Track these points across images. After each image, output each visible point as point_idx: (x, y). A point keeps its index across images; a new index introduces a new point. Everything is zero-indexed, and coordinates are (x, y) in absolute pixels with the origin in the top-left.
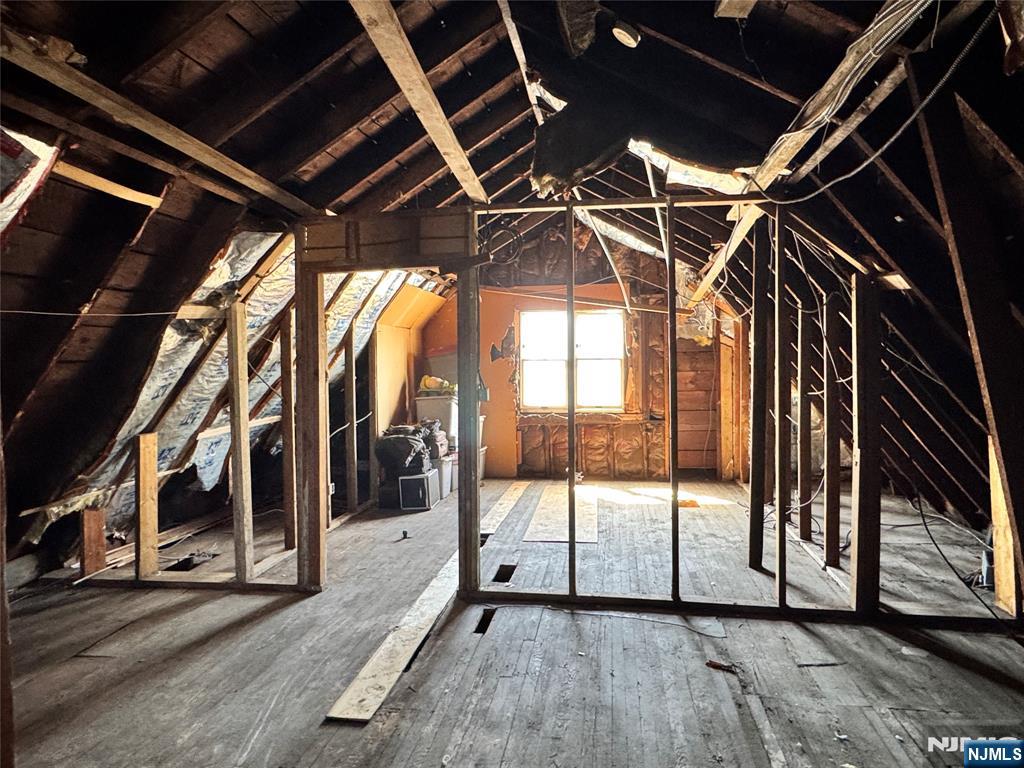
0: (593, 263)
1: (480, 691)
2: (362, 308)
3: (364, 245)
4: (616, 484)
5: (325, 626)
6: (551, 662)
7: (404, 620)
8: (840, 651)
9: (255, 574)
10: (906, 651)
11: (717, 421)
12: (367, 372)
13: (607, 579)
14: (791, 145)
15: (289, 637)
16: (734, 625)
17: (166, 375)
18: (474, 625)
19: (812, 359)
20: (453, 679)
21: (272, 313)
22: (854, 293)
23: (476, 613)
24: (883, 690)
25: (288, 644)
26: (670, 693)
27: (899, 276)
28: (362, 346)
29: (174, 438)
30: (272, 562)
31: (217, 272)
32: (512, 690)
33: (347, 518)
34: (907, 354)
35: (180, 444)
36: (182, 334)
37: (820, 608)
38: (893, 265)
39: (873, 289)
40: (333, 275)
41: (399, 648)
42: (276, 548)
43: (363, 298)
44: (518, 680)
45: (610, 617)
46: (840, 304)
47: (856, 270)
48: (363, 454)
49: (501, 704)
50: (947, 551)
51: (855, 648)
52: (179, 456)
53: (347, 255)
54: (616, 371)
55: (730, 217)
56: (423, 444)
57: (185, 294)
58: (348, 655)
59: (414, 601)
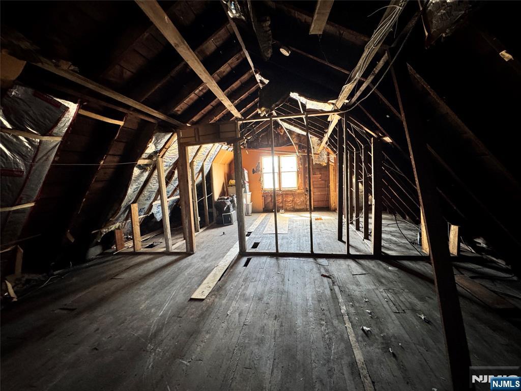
0: (286, 139)
1: (243, 287)
2: (206, 157)
3: (202, 136)
4: (295, 213)
5: (194, 266)
6: (268, 276)
7: (220, 263)
8: (367, 269)
9: (173, 248)
10: (390, 268)
11: (329, 191)
12: (210, 180)
13: (289, 246)
14: (347, 90)
15: (181, 270)
16: (331, 261)
17: (137, 184)
18: (243, 265)
19: (359, 168)
20: (234, 283)
21: (174, 161)
22: (372, 144)
23: (245, 259)
24: (382, 283)
25: (181, 272)
26: (307, 286)
27: (388, 138)
28: (208, 171)
29: (145, 204)
30: (178, 244)
31: (150, 147)
32: (254, 286)
33: (205, 228)
34: (392, 166)
35: (147, 207)
36: (141, 169)
37: (361, 254)
38: (386, 134)
39: (379, 143)
40: (194, 146)
41: (217, 273)
42: (181, 239)
43: (206, 155)
44: (256, 283)
45: (289, 259)
46: (368, 149)
47: (373, 136)
48: (210, 206)
49: (250, 292)
50: (405, 232)
51: (373, 268)
52: (147, 210)
53: (195, 139)
54: (294, 176)
55: (329, 119)
56: (230, 203)
57: (139, 156)
58: (201, 276)
59: (224, 256)
